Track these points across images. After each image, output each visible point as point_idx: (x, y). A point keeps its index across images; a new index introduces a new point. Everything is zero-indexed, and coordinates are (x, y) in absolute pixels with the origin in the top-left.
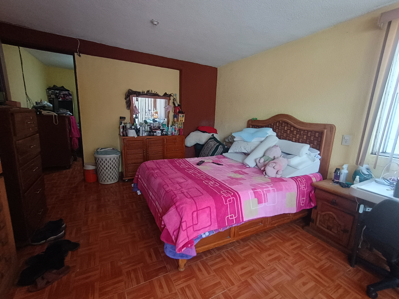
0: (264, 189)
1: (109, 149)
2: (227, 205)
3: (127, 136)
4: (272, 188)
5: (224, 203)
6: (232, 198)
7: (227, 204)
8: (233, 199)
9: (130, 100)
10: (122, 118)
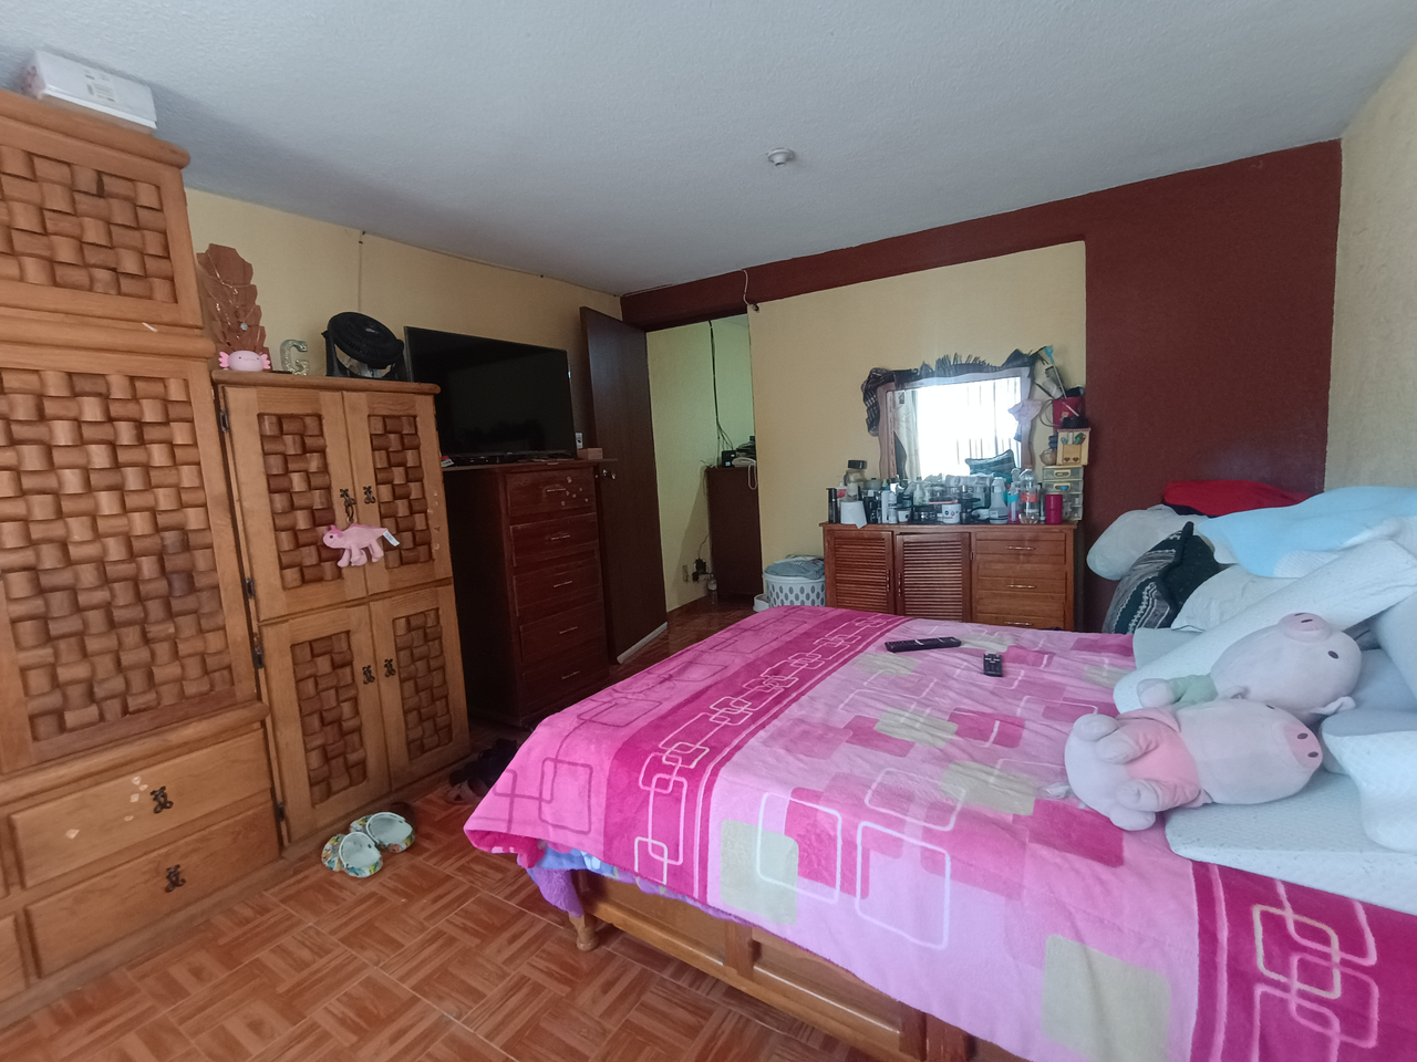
0: (860, 818)
1: (800, 558)
2: (649, 793)
3: (838, 520)
4: (924, 840)
5: (637, 779)
6: (674, 777)
7: (647, 788)
8: (678, 785)
9: (876, 404)
10: (855, 465)
